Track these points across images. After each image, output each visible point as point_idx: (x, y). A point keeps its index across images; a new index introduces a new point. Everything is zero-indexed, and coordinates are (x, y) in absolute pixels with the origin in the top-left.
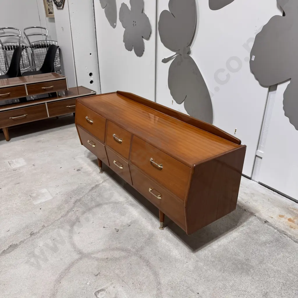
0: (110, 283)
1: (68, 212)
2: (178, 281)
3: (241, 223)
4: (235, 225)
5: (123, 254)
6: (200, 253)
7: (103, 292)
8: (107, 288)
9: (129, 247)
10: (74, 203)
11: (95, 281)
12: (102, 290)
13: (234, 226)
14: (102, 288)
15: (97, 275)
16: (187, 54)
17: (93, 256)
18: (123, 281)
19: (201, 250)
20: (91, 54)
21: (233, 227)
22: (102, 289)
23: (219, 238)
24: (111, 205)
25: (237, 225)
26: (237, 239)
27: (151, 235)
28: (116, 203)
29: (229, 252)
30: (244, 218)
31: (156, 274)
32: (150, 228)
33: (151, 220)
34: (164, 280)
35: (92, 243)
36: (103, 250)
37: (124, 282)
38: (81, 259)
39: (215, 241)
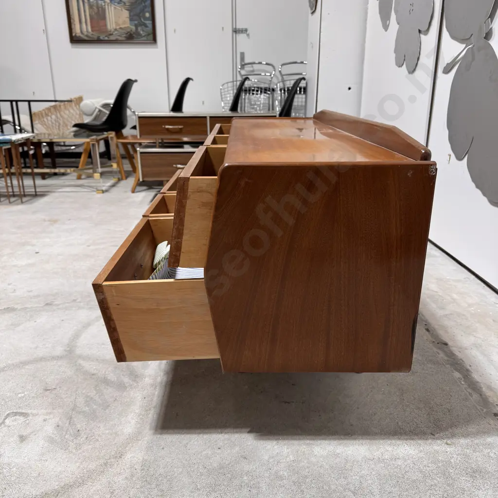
2: (161, 471)
3: (453, 436)
4: (429, 431)
6: (269, 447)
7: (22, 418)
12: (25, 415)
13: (425, 434)
14: (29, 412)
16: (485, 38)
17: (81, 362)
19: (280, 441)
20: (350, 89)
21: (416, 434)
22: (26, 413)
23: (355, 439)
25: (434, 435)
26: (399, 462)
29: (345, 478)
30: (472, 428)
39: (335, 439)
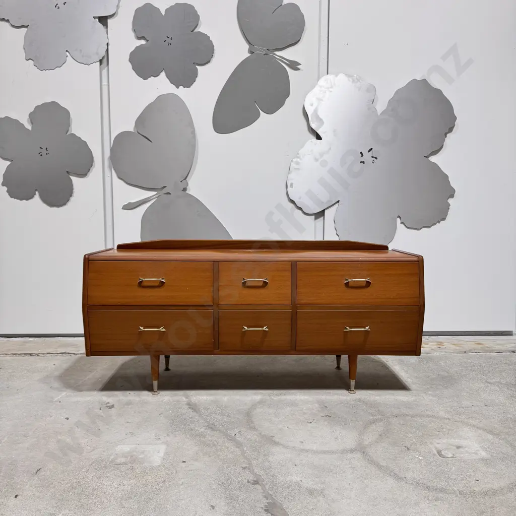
0: (429, 444)
1: (232, 440)
5: (380, 424)
7: (442, 452)
11: (420, 453)
12: (439, 452)
14: (435, 451)
15: (408, 449)
16: (183, 190)
17: (366, 443)
18: (430, 436)
24: (260, 406)
28: (261, 402)
31: (431, 416)
32: (344, 398)
34: (444, 415)
36: (360, 434)
37: (433, 436)
38: (364, 453)
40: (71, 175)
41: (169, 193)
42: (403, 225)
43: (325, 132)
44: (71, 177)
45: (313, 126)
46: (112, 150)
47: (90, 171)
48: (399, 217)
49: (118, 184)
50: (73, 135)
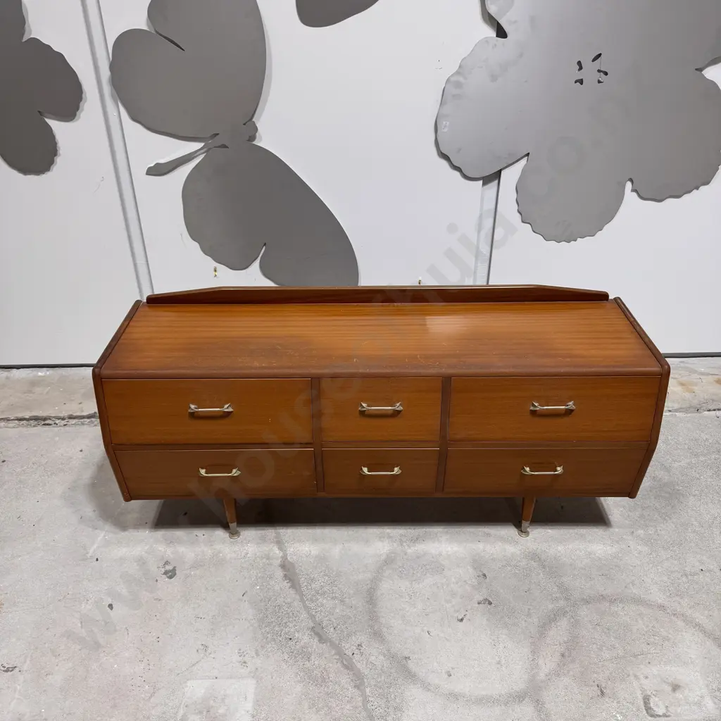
0: (632, 678)
1: (349, 666)
5: (564, 623)
7: (651, 701)
8: (643, 690)
9: (551, 607)
10: (319, 641)
11: (618, 702)
12: (646, 700)
14: (640, 697)
15: (602, 693)
16: (248, 141)
17: (542, 676)
18: (635, 656)
22: (644, 699)
24: (387, 573)
27: (534, 556)
28: (389, 561)
31: (638, 601)
32: (511, 549)
33: (489, 535)
34: (658, 597)
35: (499, 663)
36: (533, 652)
37: (639, 657)
38: (539, 704)
40: (47, 118)
41: (225, 146)
42: (635, 194)
43: (515, 22)
44: (47, 120)
45: (492, 9)
46: (113, 67)
47: (80, 109)
48: (631, 180)
49: (135, 131)
50: (35, 41)
